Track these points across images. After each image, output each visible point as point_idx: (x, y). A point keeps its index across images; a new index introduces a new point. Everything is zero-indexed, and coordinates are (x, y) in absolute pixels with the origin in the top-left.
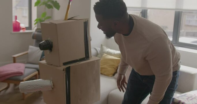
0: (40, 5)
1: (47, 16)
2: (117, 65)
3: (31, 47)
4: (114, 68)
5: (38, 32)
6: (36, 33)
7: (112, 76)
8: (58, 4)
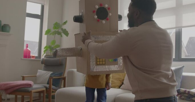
0: (50, 34)
1: (56, 44)
2: (123, 78)
3: (39, 71)
4: (120, 80)
5: (47, 58)
6: (45, 58)
7: (118, 88)
8: (67, 32)
